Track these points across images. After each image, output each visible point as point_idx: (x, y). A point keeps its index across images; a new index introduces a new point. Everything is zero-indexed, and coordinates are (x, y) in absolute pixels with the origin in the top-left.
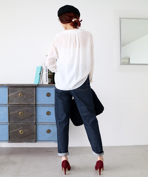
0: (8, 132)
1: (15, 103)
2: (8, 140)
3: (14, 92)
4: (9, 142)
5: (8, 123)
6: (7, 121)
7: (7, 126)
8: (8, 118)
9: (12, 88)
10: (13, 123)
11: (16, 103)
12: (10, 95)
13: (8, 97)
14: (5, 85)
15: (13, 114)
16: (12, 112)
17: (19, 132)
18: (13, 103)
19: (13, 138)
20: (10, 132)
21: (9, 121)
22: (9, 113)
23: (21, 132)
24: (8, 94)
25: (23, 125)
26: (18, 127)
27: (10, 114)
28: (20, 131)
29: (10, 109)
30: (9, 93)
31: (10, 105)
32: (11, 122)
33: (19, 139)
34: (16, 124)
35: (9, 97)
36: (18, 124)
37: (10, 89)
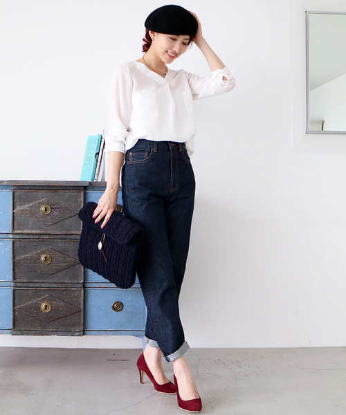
0: (12, 307)
1: (29, 232)
2: (11, 327)
3: (29, 202)
4: (14, 333)
5: (12, 284)
6: (10, 277)
7: (9, 292)
8: (12, 271)
9: (23, 191)
10: (26, 285)
11: (34, 232)
12: (18, 208)
13: (11, 216)
14: (5, 183)
15: (26, 259)
16: (21, 254)
17: (39, 308)
18: (25, 231)
19: (23, 322)
20: (17, 307)
21: (14, 278)
22: (14, 258)
23: (46, 306)
24: (11, 207)
25: (50, 290)
26: (37, 293)
27: (17, 258)
28: (43, 306)
29: (15, 245)
30: (16, 204)
31: (17, 236)
32: (18, 280)
33: (40, 325)
34: (32, 285)
35: (15, 215)
36: (38, 285)
37: (17, 194)
